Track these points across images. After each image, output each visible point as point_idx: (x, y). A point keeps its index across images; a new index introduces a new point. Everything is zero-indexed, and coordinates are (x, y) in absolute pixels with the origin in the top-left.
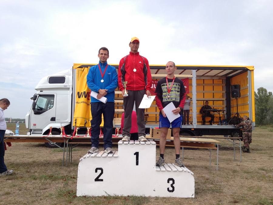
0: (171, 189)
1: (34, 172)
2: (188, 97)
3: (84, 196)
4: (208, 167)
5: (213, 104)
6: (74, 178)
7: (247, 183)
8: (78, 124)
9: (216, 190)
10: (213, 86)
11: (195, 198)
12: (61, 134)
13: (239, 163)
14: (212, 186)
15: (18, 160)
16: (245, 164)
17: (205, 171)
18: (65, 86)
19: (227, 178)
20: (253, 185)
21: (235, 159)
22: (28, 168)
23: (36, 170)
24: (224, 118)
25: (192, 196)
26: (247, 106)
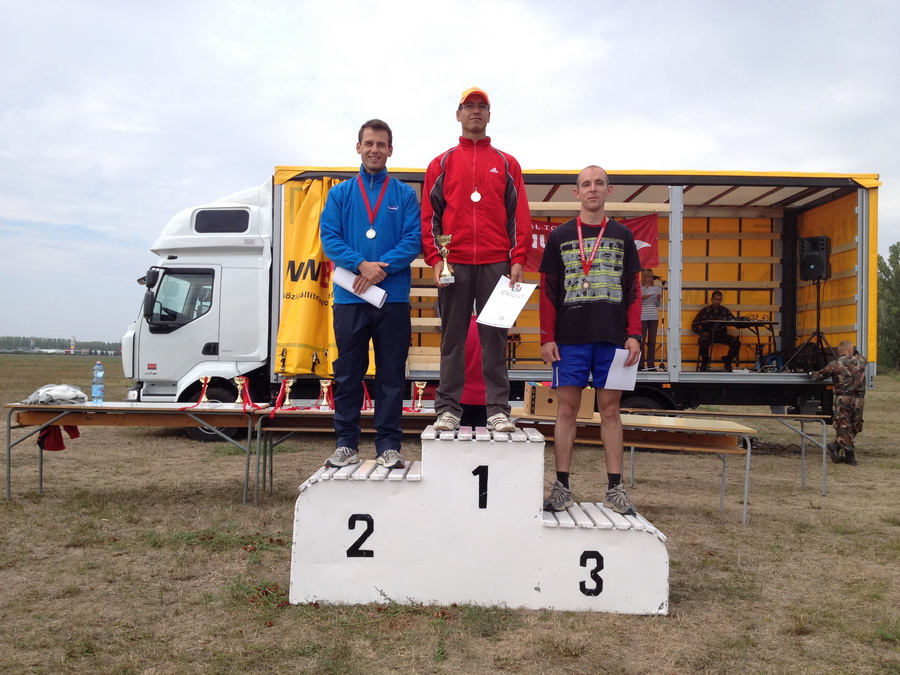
0: (591, 585)
1: (153, 523)
2: (655, 278)
3: (314, 602)
4: (714, 513)
5: (739, 303)
6: (280, 542)
7: (842, 568)
8: (291, 365)
9: (738, 591)
10: (740, 241)
11: (668, 616)
12: (239, 400)
13: (817, 500)
14: (725, 575)
15: (101, 482)
16: (838, 503)
17: (705, 525)
18: (246, 240)
19: (777, 551)
20: (863, 575)
21: (804, 483)
22: (133, 509)
23: (158, 514)
24: (772, 347)
25: (660, 608)
26: (853, 308)
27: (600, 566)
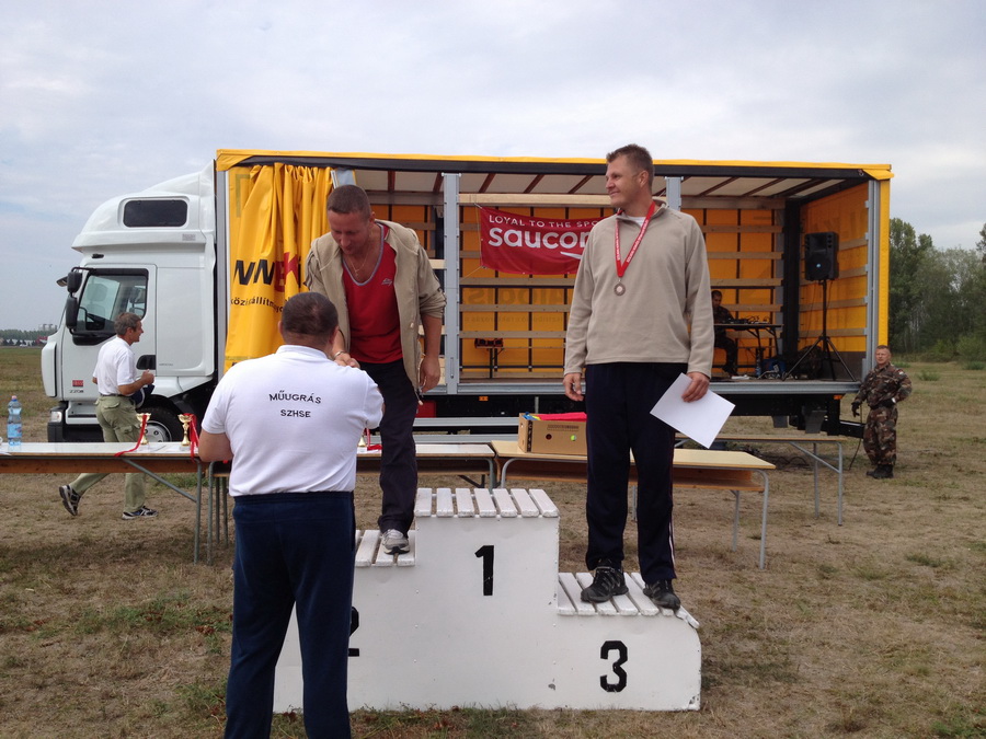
0: (613, 679)
1: (88, 592)
3: (290, 711)
4: (728, 554)
5: (737, 302)
7: (878, 627)
9: (772, 669)
10: (739, 235)
12: (185, 441)
13: (834, 532)
14: (753, 646)
15: (24, 531)
16: (856, 534)
17: (720, 574)
18: (185, 236)
19: (802, 605)
20: (902, 638)
21: (816, 509)
22: (64, 572)
23: (93, 579)
24: (773, 350)
25: (691, 703)
26: (863, 309)
27: (624, 658)
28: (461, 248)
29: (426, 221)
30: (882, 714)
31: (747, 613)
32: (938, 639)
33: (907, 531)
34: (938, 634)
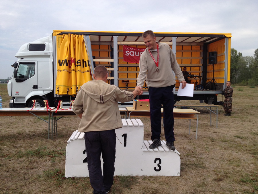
0: (158, 168)
1: (20, 147)
3: (73, 177)
4: (188, 136)
5: (191, 70)
6: (61, 153)
7: (227, 154)
8: (61, 92)
9: (199, 165)
10: (191, 52)
11: (180, 175)
12: (45, 107)
13: (215, 130)
14: (194, 159)
16: (221, 130)
17: (186, 141)
18: (45, 53)
19: (207, 149)
20: (233, 157)
21: (211, 124)
22: (14, 142)
23: (21, 143)
24: (200, 83)
25: (178, 174)
26: (223, 72)
27: (160, 162)
28: (118, 56)
29: (109, 49)
30: (227, 177)
31: (192, 151)
32: (242, 157)
33: (234, 129)
34: (242, 156)
